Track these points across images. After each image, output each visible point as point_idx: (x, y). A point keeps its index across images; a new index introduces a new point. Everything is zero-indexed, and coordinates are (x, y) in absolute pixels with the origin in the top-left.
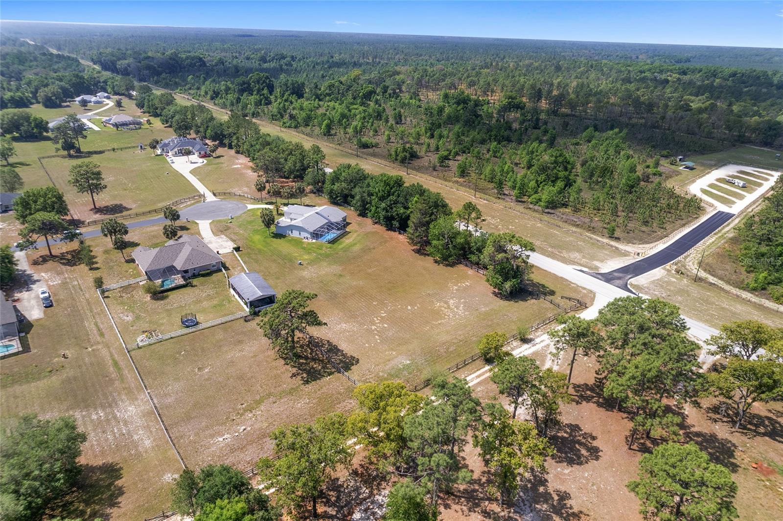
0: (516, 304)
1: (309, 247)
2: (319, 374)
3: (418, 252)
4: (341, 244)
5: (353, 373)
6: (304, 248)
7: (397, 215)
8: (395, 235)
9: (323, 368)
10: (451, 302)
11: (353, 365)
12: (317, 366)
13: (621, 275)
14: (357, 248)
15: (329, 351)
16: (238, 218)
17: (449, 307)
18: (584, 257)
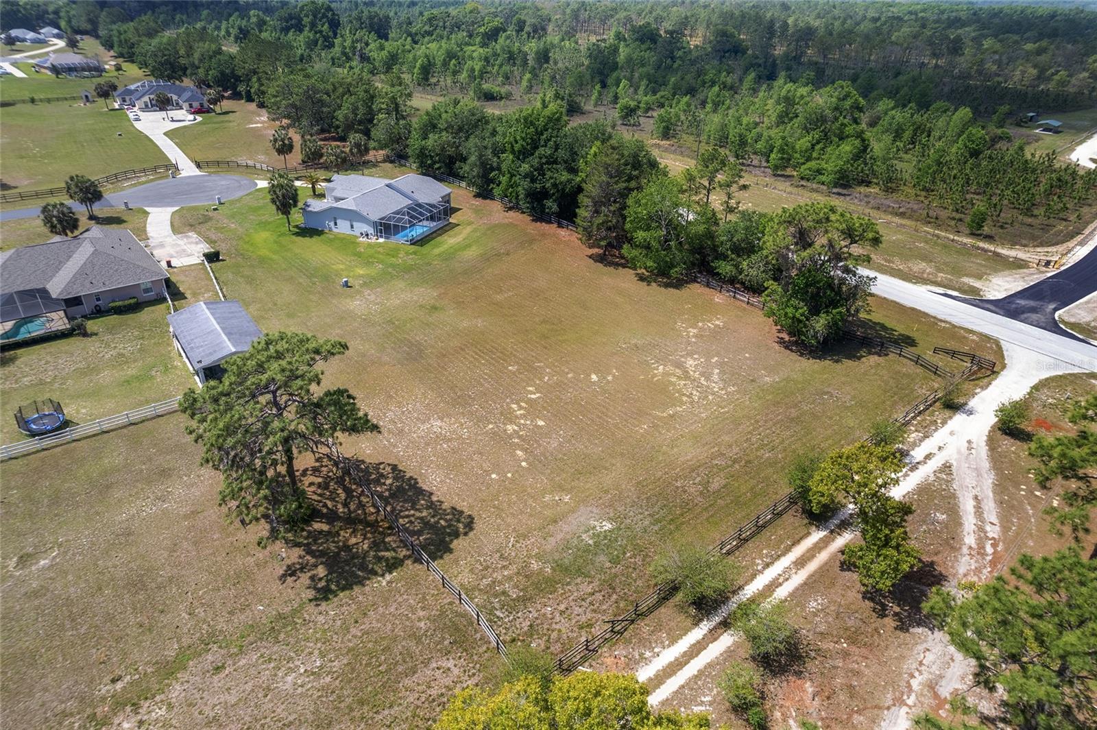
0: (839, 366)
1: (371, 251)
2: (363, 567)
3: (601, 259)
4: (437, 246)
5: (456, 561)
6: (359, 255)
7: (555, 185)
8: (551, 228)
9: (376, 545)
10: (690, 363)
11: (456, 535)
12: (358, 541)
13: (1032, 303)
14: (472, 253)
15: (397, 493)
16: (232, 202)
17: (686, 376)
18: (939, 270)
